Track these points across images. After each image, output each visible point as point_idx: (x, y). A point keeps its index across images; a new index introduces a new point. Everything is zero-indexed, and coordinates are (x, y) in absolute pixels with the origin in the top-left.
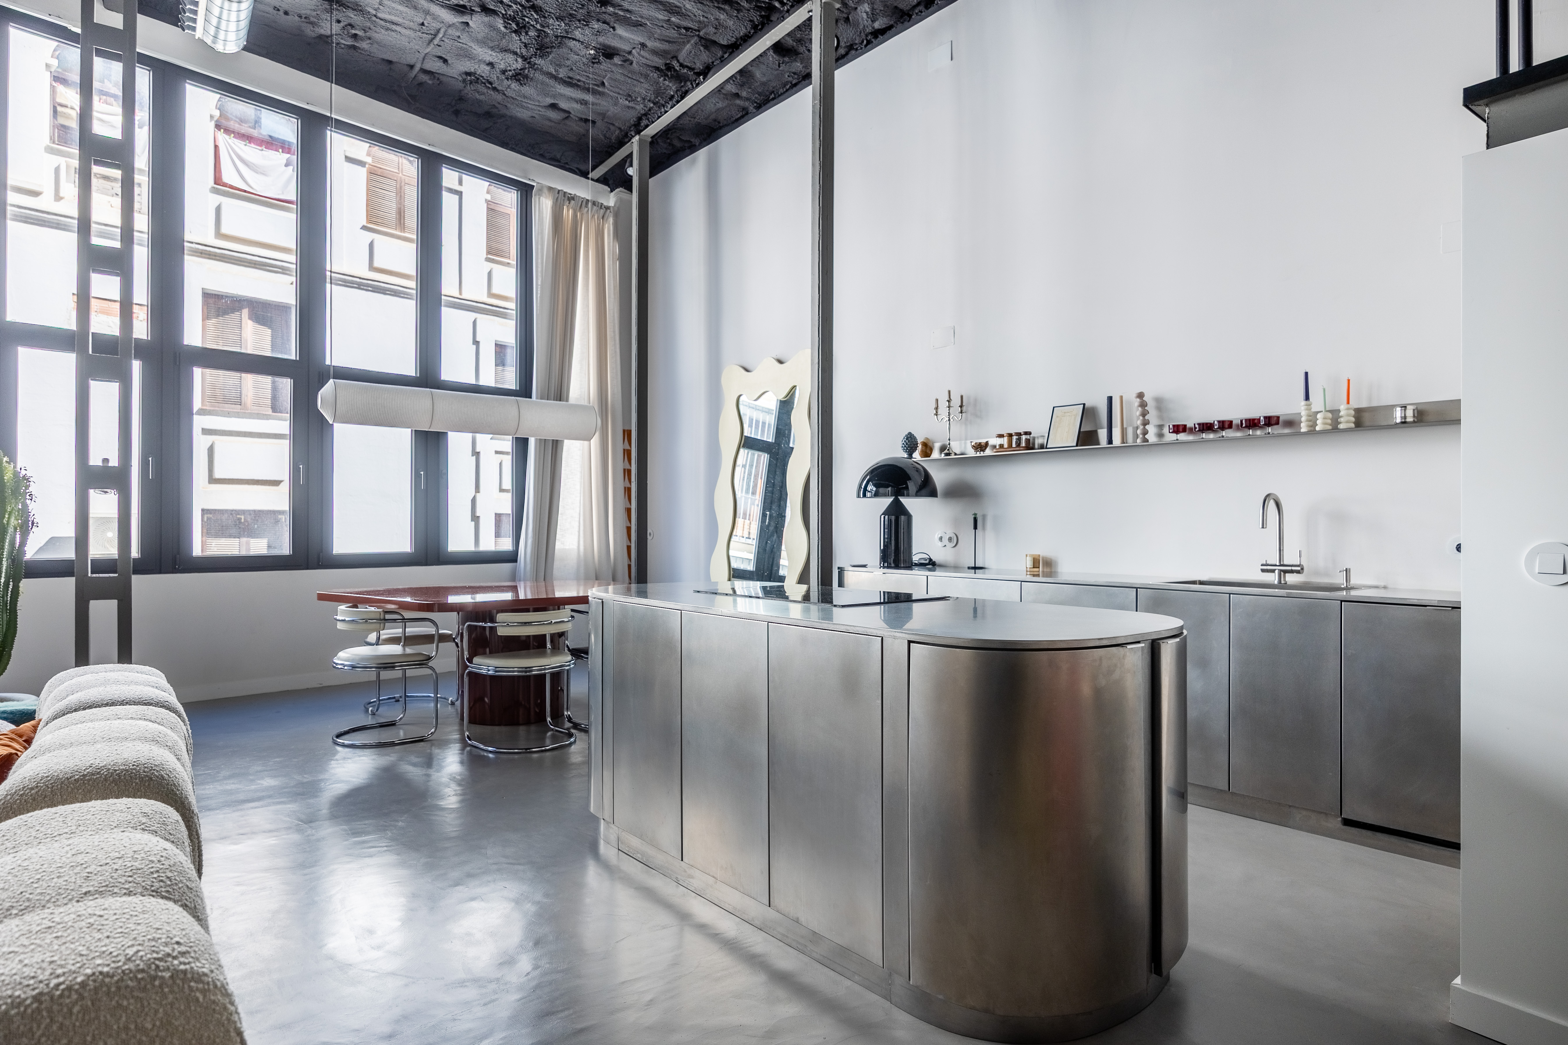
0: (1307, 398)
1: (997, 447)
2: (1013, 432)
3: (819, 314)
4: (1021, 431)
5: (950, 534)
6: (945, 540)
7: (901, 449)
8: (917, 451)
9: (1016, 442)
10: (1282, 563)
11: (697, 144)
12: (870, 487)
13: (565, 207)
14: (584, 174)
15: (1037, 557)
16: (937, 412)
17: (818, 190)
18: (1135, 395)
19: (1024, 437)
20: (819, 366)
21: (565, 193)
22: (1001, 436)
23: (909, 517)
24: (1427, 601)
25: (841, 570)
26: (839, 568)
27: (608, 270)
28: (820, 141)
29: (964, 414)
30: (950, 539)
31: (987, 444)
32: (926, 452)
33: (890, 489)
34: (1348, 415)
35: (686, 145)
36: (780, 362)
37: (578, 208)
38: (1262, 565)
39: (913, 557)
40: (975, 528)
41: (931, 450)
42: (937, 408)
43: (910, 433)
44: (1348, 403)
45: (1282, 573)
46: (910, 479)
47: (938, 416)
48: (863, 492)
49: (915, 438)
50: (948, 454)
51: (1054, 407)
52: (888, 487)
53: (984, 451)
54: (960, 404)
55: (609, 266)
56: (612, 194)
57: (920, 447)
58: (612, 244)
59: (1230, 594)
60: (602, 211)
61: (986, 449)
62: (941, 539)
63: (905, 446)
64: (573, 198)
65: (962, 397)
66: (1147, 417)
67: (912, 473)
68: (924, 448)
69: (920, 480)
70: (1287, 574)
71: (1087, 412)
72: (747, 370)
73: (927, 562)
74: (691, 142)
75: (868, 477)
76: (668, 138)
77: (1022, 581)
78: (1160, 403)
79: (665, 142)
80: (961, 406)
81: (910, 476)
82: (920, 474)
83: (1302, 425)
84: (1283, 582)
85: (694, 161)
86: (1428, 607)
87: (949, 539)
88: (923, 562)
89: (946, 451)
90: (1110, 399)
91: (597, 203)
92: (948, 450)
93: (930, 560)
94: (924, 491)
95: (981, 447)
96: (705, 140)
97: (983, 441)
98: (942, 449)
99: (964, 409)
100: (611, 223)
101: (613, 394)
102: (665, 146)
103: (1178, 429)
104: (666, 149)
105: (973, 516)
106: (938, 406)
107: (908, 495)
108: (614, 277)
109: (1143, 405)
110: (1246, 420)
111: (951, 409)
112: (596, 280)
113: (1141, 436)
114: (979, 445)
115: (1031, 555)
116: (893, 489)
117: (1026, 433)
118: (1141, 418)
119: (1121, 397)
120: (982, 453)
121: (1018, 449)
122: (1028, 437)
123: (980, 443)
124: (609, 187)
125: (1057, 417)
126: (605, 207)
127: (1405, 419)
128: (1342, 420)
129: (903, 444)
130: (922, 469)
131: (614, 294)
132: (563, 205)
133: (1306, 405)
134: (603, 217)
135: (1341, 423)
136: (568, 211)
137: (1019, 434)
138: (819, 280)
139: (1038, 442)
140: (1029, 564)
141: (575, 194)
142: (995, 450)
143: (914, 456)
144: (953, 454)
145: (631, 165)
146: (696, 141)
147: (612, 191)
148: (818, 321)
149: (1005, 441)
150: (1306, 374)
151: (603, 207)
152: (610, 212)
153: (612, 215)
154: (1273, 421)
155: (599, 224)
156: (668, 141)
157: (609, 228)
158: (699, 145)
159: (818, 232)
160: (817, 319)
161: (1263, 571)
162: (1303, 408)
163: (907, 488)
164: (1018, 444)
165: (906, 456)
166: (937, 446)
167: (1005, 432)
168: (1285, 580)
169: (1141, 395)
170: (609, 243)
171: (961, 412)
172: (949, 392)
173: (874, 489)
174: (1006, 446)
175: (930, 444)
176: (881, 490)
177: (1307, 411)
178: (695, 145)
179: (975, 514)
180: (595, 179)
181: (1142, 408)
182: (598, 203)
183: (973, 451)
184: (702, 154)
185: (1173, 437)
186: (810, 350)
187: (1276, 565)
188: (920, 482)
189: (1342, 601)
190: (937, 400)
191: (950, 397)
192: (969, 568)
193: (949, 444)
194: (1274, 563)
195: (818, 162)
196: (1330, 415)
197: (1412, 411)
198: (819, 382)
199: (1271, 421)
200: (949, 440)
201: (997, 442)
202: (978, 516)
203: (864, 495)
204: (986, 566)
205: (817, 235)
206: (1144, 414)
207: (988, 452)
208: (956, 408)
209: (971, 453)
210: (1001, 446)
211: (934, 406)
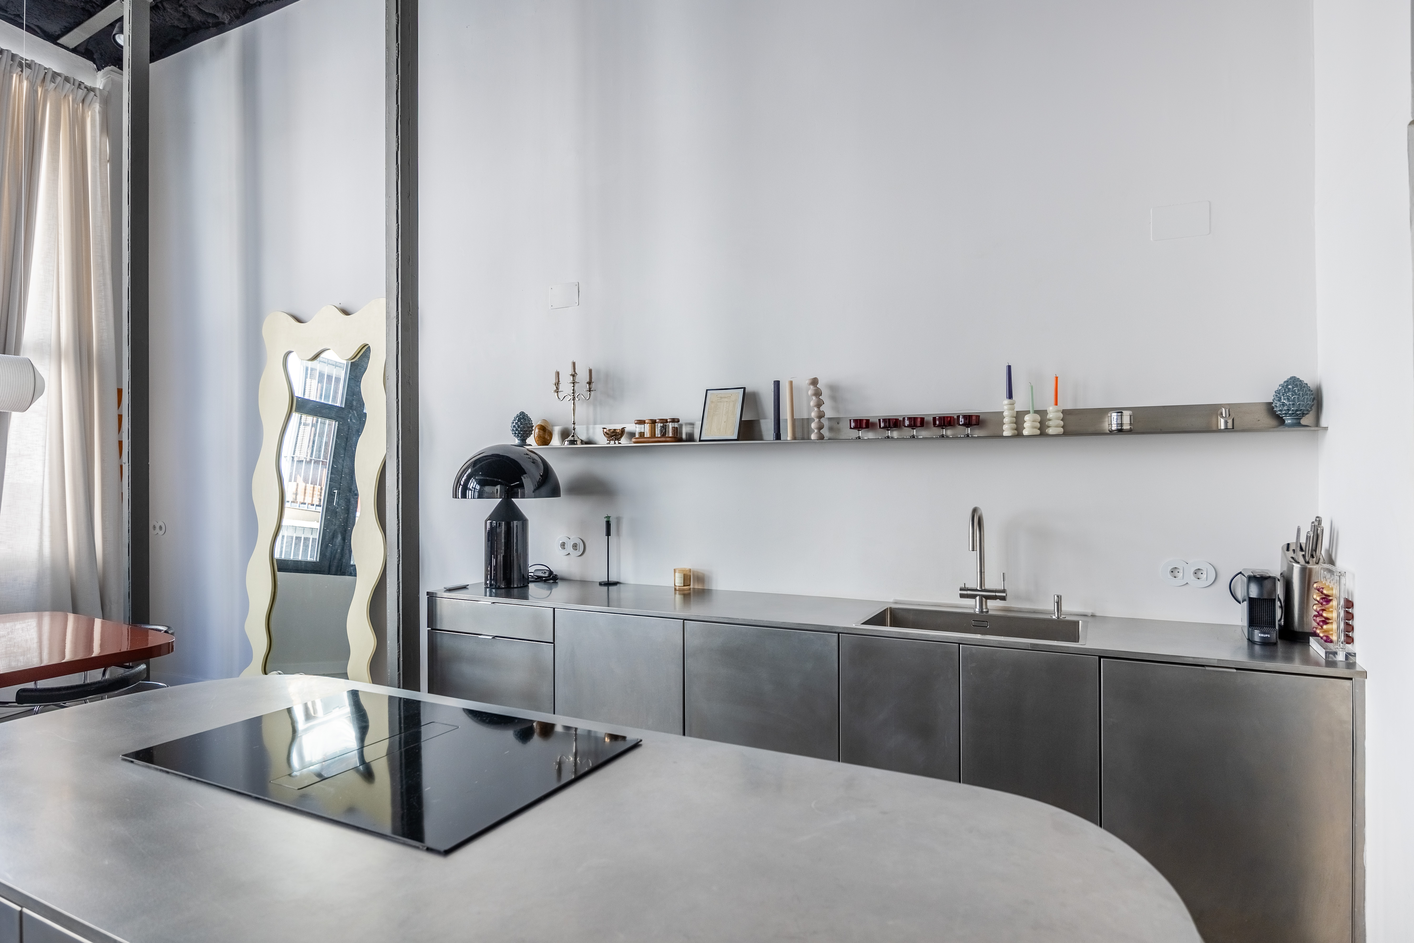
0: (1010, 396)
1: (637, 436)
2: (656, 417)
3: (397, 251)
4: (668, 417)
5: (575, 539)
6: (569, 548)
7: (511, 432)
8: (532, 436)
9: (661, 431)
10: (983, 588)
11: (226, 22)
12: (472, 484)
13: (15, 75)
14: (53, 38)
15: (688, 573)
16: (557, 388)
17: (395, 83)
18: (808, 382)
19: (671, 425)
20: (398, 321)
21: (13, 56)
22: (641, 422)
23: (524, 521)
24: (1205, 660)
25: (432, 597)
26: (428, 593)
27: (92, 174)
28: (398, 16)
29: (592, 393)
30: (575, 546)
31: (623, 431)
32: (544, 438)
33: (498, 487)
34: (1058, 419)
35: (210, 20)
36: (346, 312)
37: (39, 81)
38: (961, 590)
39: (529, 568)
40: (608, 534)
41: (551, 435)
42: (557, 384)
43: (523, 413)
44: (1056, 404)
45: (984, 599)
46: (523, 472)
47: (560, 394)
48: (461, 490)
49: (529, 420)
50: (573, 442)
51: (707, 390)
52: (495, 485)
53: (619, 439)
54: (588, 380)
55: (94, 168)
56: (100, 73)
57: (536, 431)
58: (98, 139)
59: (959, 644)
60: (81, 93)
61: (621, 437)
62: (563, 545)
63: (517, 430)
64: (29, 66)
65: (590, 371)
66: (822, 409)
67: (526, 465)
68: (542, 433)
69: (537, 474)
70: (988, 601)
71: (749, 399)
72: (299, 320)
73: (546, 575)
74: (218, 17)
75: (470, 471)
76: (181, 5)
77: (685, 620)
78: (835, 390)
79: (177, 10)
80: (590, 383)
81: (525, 469)
82: (538, 466)
83: (1005, 427)
84: (985, 610)
85: (222, 44)
86: (1207, 668)
87: (573, 546)
88: (540, 574)
89: (570, 438)
90: (777, 384)
91: (72, 81)
92: (573, 436)
93: (551, 572)
94: (544, 490)
95: (615, 435)
96: (238, 17)
97: (618, 427)
98: (565, 434)
99: (593, 386)
100: (97, 110)
101: (100, 341)
102: (177, 15)
103: (862, 424)
104: (179, 20)
105: (606, 520)
106: (559, 381)
107: (523, 497)
108: (101, 183)
109: (818, 393)
110: (940, 418)
111: (576, 385)
112: (71, 183)
113: (816, 431)
114: (613, 432)
115: (681, 571)
116: (503, 487)
117: (674, 421)
118: (816, 409)
119: (791, 383)
120: (617, 442)
121: (663, 439)
122: (676, 425)
123: (615, 430)
124: (94, 63)
125: (712, 402)
126: (86, 87)
127: (1122, 426)
128: (1051, 423)
129: (514, 426)
130: (539, 460)
131: (103, 206)
132: (11, 72)
133: (1011, 404)
134: (83, 101)
135: (1049, 427)
136: (21, 81)
137: (664, 421)
138: (398, 204)
139: (685, 431)
140: (679, 582)
141: (32, 61)
142: (634, 440)
143: (528, 441)
144: (579, 442)
145: (121, 32)
146: (225, 18)
147: (99, 69)
148: (396, 261)
149: (646, 429)
150: (1009, 367)
151: (83, 86)
152: (95, 95)
153: (98, 100)
154: (974, 422)
155: (75, 111)
156: (182, 9)
157: (93, 116)
158: (229, 24)
159: (395, 139)
160: (395, 257)
161: (962, 596)
162: (1006, 407)
163: (521, 486)
164: (664, 434)
165: (517, 441)
166: (557, 431)
167: (646, 417)
168: (987, 608)
169: (814, 382)
170: (93, 138)
171: (590, 391)
172: (574, 364)
173: (478, 487)
174: (647, 434)
175: (549, 428)
176: (487, 489)
177: (1011, 411)
178: (224, 23)
179: (608, 517)
180: (71, 48)
181: (817, 398)
182: (74, 80)
183: (606, 439)
184: (234, 35)
185: (855, 433)
186: (383, 301)
187: (976, 590)
188: (538, 477)
189: (1100, 657)
190: (558, 374)
191: (574, 371)
192: (601, 584)
193: (574, 429)
194: (974, 586)
195: (394, 45)
196: (1038, 417)
197: (1129, 417)
198: (398, 343)
199: (972, 421)
200: (574, 424)
201: (638, 429)
202: (611, 519)
203: (464, 496)
204: (621, 581)
205: (395, 144)
206: (819, 405)
207: (624, 441)
208: (582, 387)
209: (603, 441)
210: (642, 434)
211: (554, 380)
